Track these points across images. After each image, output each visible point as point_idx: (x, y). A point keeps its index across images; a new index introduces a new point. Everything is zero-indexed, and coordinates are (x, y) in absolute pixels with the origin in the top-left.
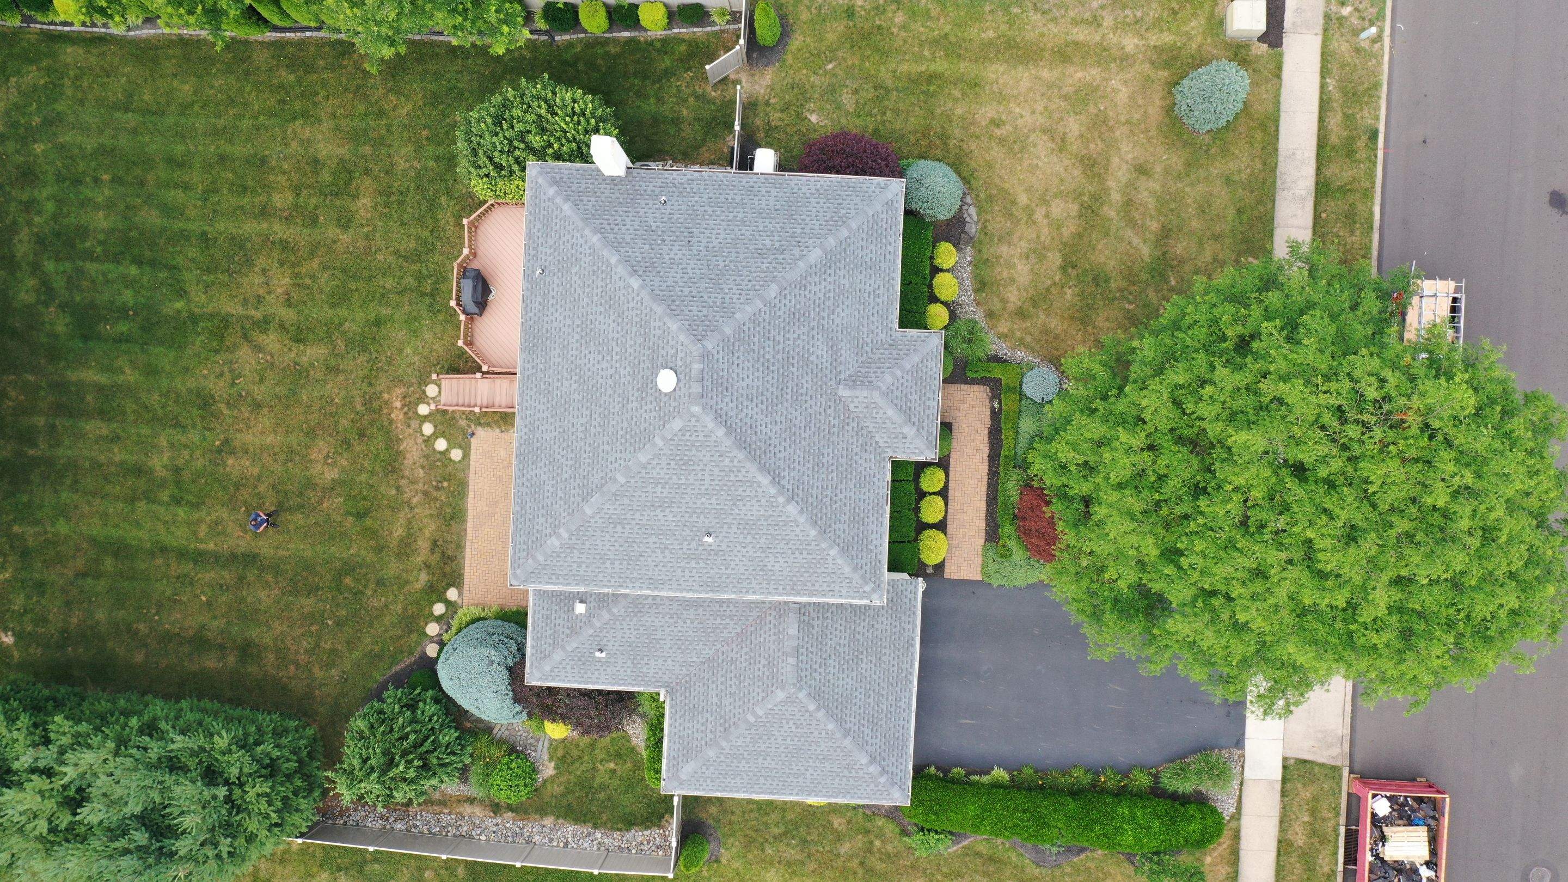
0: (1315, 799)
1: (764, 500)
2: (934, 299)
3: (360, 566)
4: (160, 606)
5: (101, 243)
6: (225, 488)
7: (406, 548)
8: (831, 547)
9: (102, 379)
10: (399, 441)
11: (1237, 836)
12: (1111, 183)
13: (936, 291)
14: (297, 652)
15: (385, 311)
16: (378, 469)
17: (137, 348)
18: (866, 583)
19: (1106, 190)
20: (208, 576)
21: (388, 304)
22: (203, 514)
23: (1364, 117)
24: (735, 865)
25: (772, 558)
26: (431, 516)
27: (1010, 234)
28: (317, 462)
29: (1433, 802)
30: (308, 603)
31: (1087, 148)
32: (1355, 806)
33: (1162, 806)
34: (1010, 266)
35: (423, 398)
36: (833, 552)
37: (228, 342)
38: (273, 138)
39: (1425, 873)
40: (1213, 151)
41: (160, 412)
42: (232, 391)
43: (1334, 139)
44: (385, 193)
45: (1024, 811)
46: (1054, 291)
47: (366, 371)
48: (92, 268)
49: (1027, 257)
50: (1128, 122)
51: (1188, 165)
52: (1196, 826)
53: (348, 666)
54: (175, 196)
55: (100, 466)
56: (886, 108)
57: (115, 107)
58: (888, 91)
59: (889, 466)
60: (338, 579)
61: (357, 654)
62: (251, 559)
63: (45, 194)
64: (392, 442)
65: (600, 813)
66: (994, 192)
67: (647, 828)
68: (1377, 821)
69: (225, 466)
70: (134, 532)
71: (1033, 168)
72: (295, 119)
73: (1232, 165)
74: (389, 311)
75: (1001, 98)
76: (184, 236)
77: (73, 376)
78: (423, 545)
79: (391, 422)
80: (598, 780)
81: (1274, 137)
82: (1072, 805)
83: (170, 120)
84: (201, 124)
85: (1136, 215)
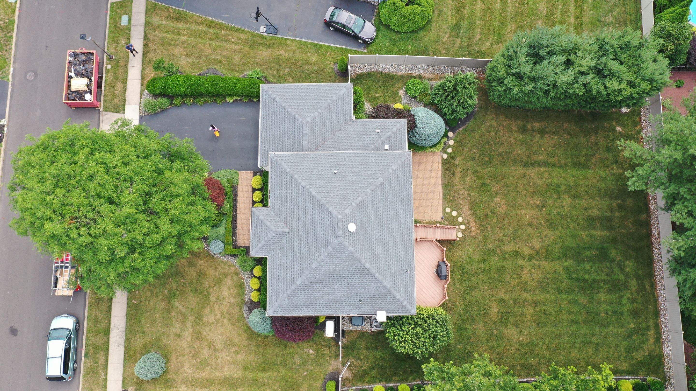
0: (113, 99)
1: (314, 186)
2: (259, 278)
3: (482, 165)
4: (560, 145)
5: (602, 287)
6: (539, 192)
7: (465, 173)
8: (289, 171)
9: (594, 232)
10: (472, 214)
11: (142, 84)
12: (191, 330)
13: (258, 281)
14: (504, 131)
15: (482, 265)
16: (479, 203)
17: (581, 245)
18: (276, 160)
19: (192, 327)
20: (542, 157)
21: (481, 268)
22: (547, 182)
23: (90, 362)
24: (328, 62)
25: (311, 166)
26: (456, 186)
27: (230, 307)
28: (504, 204)
29: (69, 100)
30: (502, 149)
31: (200, 344)
32: (98, 96)
33: (169, 92)
34: (230, 294)
35: (463, 231)
36: (288, 170)
37: (544, 250)
38: (535, 335)
39: (72, 74)
40: (150, 345)
41: (569, 220)
42: (541, 230)
43: (102, 353)
44: (487, 314)
45: (220, 87)
46: (212, 285)
47: (487, 241)
48: (604, 277)
49: (223, 298)
50: (184, 356)
51: (160, 339)
52: (156, 85)
53: (483, 126)
54: (573, 309)
55: (590, 198)
56: (282, 357)
57: (602, 345)
58: (281, 364)
59: (269, 204)
60: (490, 159)
61: (480, 131)
62: (526, 165)
63: (627, 306)
64: (474, 214)
65: (380, 77)
66: (237, 324)
67: (361, 73)
68: (90, 91)
69: (540, 201)
70: (574, 173)
71: (222, 335)
72: (527, 344)
73: (142, 340)
74: (480, 266)
75: (235, 363)
76: (568, 292)
77: (605, 233)
78: (458, 174)
79: (475, 221)
80: (382, 89)
81: (125, 353)
82: (202, 90)
83: (579, 340)
84: (566, 339)
85: (181, 318)
